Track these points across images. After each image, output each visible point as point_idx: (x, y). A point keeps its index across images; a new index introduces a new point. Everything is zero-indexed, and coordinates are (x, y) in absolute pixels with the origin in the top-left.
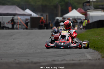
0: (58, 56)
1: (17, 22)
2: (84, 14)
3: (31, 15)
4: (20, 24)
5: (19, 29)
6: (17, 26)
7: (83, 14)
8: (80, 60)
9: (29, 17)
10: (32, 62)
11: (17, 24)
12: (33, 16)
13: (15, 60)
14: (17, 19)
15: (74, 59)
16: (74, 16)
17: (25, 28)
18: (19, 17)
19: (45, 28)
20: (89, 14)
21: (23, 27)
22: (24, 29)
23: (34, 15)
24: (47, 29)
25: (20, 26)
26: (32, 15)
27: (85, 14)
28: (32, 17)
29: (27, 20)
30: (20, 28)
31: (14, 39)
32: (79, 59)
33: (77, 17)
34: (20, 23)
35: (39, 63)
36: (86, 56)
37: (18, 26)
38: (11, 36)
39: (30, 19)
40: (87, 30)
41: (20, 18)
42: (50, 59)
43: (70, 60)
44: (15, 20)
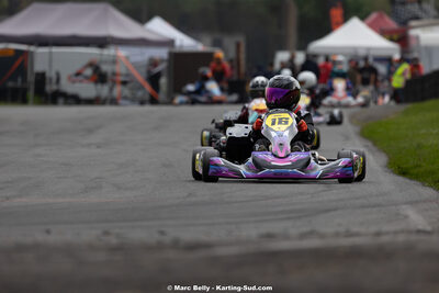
0: (289, 218)
1: (114, 74)
2: (395, 37)
3: (170, 43)
4: (124, 83)
6: (111, 89)
7: (391, 40)
8: (378, 234)
9: (162, 53)
10: (176, 244)
11: (114, 82)
12: (181, 46)
13: (106, 233)
14: (114, 61)
15: (355, 229)
16: (355, 48)
17: (147, 97)
18: (122, 52)
20: (417, 38)
21: (140, 94)
22: (142, 103)
23: (184, 42)
25: (126, 91)
26: (178, 43)
27: (402, 39)
28: (177, 50)
29: (154, 63)
30: (125, 98)
32: (373, 229)
33: (369, 49)
34: (127, 75)
35: (208, 246)
36: (406, 217)
37: (118, 90)
38: (90, 131)
39: (169, 61)
40: (410, 106)
41: (127, 58)
42: (251, 231)
43: (337, 234)
44: (106, 62)
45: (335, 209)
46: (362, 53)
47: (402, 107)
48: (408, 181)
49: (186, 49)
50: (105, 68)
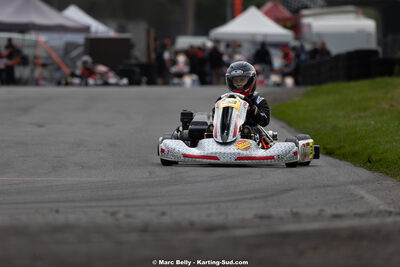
1: (36, 57)
2: (289, 24)
3: (86, 29)
4: (44, 65)
5: (42, 82)
6: (32, 71)
7: (285, 27)
9: (80, 38)
11: (35, 65)
12: (96, 32)
14: (35, 45)
16: (254, 35)
18: (43, 38)
19: (144, 79)
20: (309, 26)
21: (57, 75)
22: (59, 84)
23: (99, 29)
24: (151, 82)
25: (46, 73)
26: (93, 29)
27: (295, 26)
28: (93, 36)
30: (45, 79)
31: (40, 126)
33: (265, 35)
35: (223, 227)
36: (362, 198)
37: (38, 72)
38: (25, 110)
39: (85, 45)
40: (309, 88)
41: (46, 42)
44: (29, 46)
45: (292, 189)
46: (260, 39)
47: (303, 90)
48: (338, 161)
49: (100, 35)
50: (27, 52)
